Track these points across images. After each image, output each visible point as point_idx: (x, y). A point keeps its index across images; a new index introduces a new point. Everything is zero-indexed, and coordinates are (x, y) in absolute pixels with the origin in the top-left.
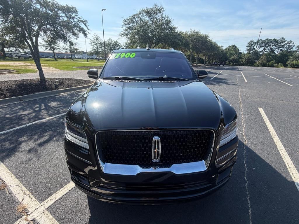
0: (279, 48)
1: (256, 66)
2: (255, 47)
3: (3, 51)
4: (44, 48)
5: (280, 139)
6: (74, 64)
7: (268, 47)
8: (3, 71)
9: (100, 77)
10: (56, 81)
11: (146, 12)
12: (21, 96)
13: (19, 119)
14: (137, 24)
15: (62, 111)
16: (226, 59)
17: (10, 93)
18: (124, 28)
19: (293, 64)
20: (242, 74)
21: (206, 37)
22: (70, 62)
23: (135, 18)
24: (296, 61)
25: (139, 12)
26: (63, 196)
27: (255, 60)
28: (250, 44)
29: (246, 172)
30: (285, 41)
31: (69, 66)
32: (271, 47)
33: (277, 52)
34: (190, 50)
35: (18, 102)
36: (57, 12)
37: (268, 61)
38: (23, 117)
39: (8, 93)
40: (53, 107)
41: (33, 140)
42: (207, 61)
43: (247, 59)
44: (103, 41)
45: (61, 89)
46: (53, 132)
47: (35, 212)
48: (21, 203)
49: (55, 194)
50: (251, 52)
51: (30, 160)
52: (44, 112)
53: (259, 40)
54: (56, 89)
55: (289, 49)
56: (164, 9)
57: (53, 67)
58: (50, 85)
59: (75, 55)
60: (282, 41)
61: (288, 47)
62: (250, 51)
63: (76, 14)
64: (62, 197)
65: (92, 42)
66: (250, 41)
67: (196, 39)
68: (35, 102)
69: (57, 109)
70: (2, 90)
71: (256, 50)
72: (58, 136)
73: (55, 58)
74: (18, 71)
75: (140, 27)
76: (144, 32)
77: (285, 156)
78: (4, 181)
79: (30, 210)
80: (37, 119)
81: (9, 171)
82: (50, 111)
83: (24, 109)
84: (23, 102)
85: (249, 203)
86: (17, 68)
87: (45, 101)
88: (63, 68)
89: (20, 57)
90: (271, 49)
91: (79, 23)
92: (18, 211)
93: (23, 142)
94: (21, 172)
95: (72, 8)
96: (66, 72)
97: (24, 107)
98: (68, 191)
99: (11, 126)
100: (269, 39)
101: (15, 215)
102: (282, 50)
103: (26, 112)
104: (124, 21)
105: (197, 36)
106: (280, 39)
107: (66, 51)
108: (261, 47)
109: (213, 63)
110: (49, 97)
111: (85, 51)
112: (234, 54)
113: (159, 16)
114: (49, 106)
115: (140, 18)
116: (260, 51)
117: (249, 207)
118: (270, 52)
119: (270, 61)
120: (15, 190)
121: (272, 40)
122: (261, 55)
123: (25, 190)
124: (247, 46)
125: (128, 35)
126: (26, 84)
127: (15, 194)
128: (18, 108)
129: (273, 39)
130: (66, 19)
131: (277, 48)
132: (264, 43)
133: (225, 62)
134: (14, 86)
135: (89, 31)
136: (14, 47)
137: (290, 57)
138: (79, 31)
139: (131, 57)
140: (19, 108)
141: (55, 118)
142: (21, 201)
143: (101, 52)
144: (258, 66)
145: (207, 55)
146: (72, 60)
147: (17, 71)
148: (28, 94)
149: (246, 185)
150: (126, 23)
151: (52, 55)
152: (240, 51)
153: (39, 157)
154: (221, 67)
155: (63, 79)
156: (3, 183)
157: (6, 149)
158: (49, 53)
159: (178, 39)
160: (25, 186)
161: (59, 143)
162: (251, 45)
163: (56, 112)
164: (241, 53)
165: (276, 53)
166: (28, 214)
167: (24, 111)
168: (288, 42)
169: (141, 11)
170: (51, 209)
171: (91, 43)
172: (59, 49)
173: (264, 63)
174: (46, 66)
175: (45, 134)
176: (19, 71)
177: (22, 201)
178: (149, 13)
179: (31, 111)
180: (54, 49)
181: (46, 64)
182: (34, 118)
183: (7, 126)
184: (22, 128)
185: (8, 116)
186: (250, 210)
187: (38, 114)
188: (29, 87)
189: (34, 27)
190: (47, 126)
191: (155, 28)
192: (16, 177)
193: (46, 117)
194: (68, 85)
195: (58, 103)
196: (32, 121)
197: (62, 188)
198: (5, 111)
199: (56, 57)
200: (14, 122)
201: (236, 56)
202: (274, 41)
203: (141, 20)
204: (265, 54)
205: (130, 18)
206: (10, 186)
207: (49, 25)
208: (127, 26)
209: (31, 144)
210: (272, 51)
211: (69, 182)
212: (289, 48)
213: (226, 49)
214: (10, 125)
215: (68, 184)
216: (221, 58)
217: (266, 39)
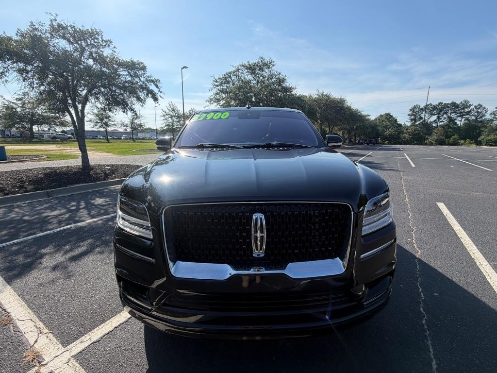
0: (462, 116)
1: (429, 145)
2: (423, 116)
3: (31, 129)
4: (92, 124)
5: (478, 249)
6: (136, 146)
7: (443, 114)
8: (26, 158)
9: (174, 147)
10: (107, 167)
11: (247, 68)
12: (50, 189)
13: (44, 223)
14: (233, 84)
15: (112, 210)
16: (378, 135)
17: (34, 185)
18: (215, 91)
19: (490, 140)
20: (406, 156)
21: (342, 101)
22: (130, 144)
23: (230, 76)
24: (494, 135)
25: (236, 68)
26: (104, 336)
27: (426, 135)
28: (413, 111)
29: (423, 300)
30: (470, 105)
31: (127, 150)
32: (449, 115)
33: (460, 122)
34: (317, 121)
35: (45, 199)
36: (116, 70)
37: (448, 137)
38: (50, 219)
39: (31, 184)
40: (99, 205)
41: (62, 252)
42: (347, 139)
43: (413, 135)
44: (182, 112)
45: (113, 179)
46: (95, 240)
47: (53, 361)
48: (32, 347)
49: (90, 333)
50: (417, 123)
51: (54, 281)
52: (83, 213)
53: (428, 105)
54: (105, 180)
55: (479, 117)
56: (274, 63)
57: (102, 150)
58: (97, 174)
59: (139, 134)
60: (466, 105)
61: (476, 114)
62: (415, 122)
63: (144, 71)
64: (101, 338)
65: (165, 114)
66: (413, 106)
67: (326, 105)
68: (71, 198)
69: (104, 208)
70: (22, 181)
71: (425, 120)
72: (103, 246)
73: (108, 139)
74: (49, 156)
75: (238, 89)
76: (245, 96)
77: (490, 275)
78: (9, 313)
79: (47, 358)
80: (71, 221)
81: (18, 298)
82: (93, 210)
83: (52, 208)
84: (52, 199)
85: (431, 350)
86: (49, 153)
87: (87, 197)
88: (118, 152)
89: (54, 138)
90: (449, 117)
91: (147, 84)
92: (26, 360)
93: (45, 254)
94: (37, 298)
95: (139, 64)
96: (122, 157)
97: (54, 205)
98: (112, 329)
99: (30, 232)
100: (444, 103)
101: (20, 365)
102: (467, 119)
103: (56, 213)
104: (214, 81)
105: (327, 101)
106: (461, 102)
107: (125, 128)
108: (432, 115)
109: (357, 142)
110: (93, 191)
111: (154, 127)
112: (390, 128)
113: (266, 72)
114: (92, 203)
115: (239, 77)
116: (432, 121)
117: (432, 357)
118: (449, 122)
119: (452, 136)
120: (25, 327)
121: (448, 104)
122: (435, 127)
123: (41, 327)
124: (409, 115)
125: (219, 101)
126: (60, 172)
127: (23, 333)
128: (43, 207)
129: (450, 102)
130: (129, 78)
131: (458, 116)
132: (436, 108)
133: (377, 140)
134: (42, 176)
135: (162, 95)
136: (47, 123)
137: (483, 129)
138: (147, 95)
139: (222, 117)
140: (45, 207)
141: (99, 220)
142: (32, 344)
143: (178, 128)
144: (431, 144)
145: (345, 129)
146: (134, 141)
147: (47, 158)
148: (61, 186)
149: (424, 322)
150: (217, 84)
151: (104, 135)
152: (399, 123)
153: (69, 276)
154: (370, 146)
155: (117, 166)
156: (6, 316)
157: (17, 265)
158: (99, 132)
159: (296, 104)
160: (42, 321)
161: (104, 256)
162: (415, 112)
163: (102, 211)
164: (400, 125)
165: (458, 125)
166: (42, 363)
167: (53, 211)
168: (475, 106)
169: (240, 67)
170: (80, 357)
171: (164, 116)
172: (115, 125)
173: (440, 139)
174: (93, 150)
175: (83, 244)
176: (50, 158)
177: (35, 343)
178: (251, 69)
179: (63, 211)
180: (107, 125)
181: (93, 147)
182: (67, 221)
183: (23, 231)
184: (46, 235)
185: (26, 218)
186: (434, 363)
187: (73, 215)
188: (64, 176)
189: (81, 91)
190: (87, 232)
191: (260, 89)
192: (29, 306)
193: (85, 219)
194: (124, 174)
195: (107, 200)
196: (63, 225)
197: (102, 323)
198: (23, 211)
199: (108, 137)
200: (34, 227)
201: (393, 129)
202: (454, 106)
203: (240, 79)
204: (440, 126)
205: (223, 77)
206: (17, 321)
207: (104, 87)
208: (218, 88)
209: (59, 258)
210: (451, 120)
211: (116, 315)
212: (479, 115)
213: (376, 119)
214: (28, 231)
215: (114, 318)
216: (369, 133)
217: (439, 103)
